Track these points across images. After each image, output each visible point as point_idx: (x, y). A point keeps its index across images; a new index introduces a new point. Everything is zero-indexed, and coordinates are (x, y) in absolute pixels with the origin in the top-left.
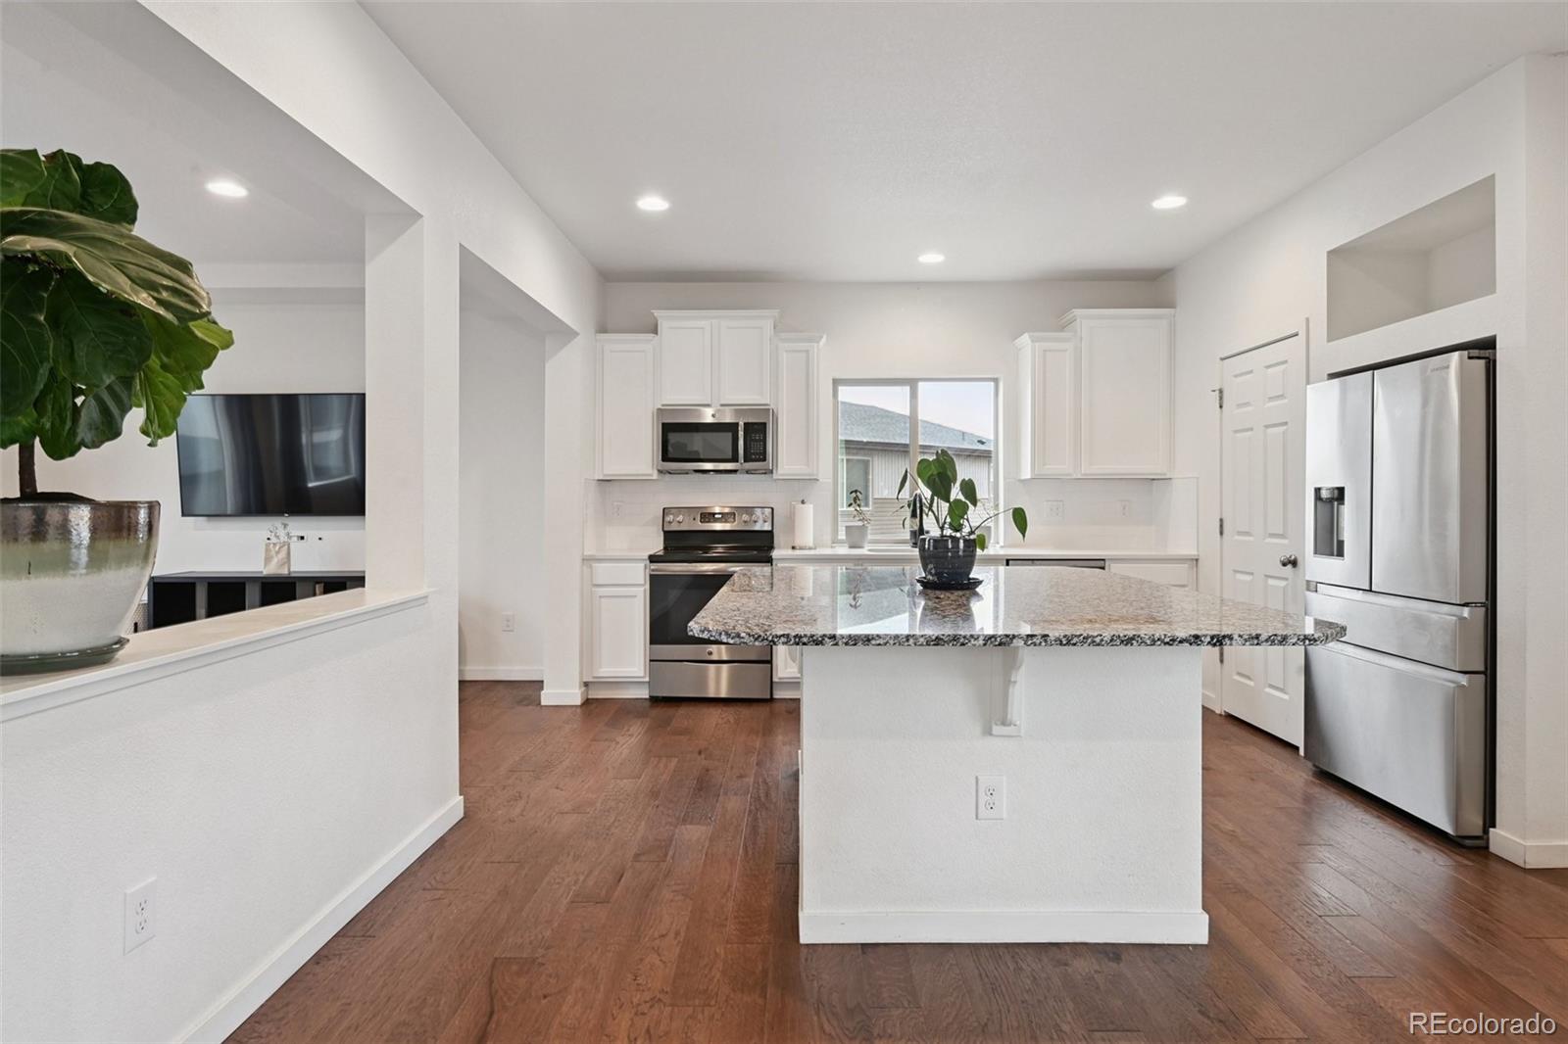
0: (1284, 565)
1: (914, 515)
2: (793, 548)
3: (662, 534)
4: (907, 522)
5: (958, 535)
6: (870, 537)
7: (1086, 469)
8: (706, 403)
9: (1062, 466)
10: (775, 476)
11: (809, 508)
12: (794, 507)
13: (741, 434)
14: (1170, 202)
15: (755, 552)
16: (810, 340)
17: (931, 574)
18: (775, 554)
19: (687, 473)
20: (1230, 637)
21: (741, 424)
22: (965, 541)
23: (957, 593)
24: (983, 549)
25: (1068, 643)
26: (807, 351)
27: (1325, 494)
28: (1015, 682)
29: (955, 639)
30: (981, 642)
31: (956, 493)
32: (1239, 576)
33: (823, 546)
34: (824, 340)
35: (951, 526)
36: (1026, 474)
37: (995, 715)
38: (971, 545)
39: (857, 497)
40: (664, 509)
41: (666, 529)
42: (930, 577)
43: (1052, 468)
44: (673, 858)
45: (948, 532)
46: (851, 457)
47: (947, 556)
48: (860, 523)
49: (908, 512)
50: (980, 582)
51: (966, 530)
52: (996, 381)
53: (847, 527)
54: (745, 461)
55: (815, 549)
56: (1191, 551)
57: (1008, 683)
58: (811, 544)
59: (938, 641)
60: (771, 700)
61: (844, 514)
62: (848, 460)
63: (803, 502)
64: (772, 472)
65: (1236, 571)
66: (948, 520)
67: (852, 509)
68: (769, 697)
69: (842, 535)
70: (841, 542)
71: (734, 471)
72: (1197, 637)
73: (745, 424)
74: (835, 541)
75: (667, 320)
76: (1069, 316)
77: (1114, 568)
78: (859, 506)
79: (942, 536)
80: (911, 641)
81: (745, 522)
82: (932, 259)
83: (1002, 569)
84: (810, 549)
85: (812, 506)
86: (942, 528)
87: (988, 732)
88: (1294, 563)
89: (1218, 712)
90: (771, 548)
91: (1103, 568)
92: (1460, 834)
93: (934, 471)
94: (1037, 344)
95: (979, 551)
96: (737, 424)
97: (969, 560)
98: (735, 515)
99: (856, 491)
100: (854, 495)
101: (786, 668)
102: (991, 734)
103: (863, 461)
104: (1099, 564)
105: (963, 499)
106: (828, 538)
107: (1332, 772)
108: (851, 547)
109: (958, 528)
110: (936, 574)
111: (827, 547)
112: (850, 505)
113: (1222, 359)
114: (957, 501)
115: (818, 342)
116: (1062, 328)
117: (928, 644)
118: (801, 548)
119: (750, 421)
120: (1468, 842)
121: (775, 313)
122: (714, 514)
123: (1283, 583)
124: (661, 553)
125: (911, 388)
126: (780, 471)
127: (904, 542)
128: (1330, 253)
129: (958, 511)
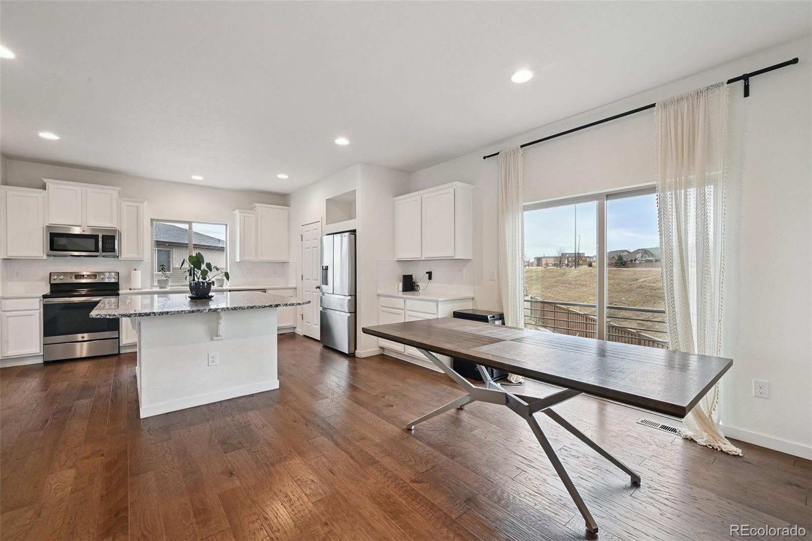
0: (317, 288)
1: (190, 275)
2: (130, 289)
3: (49, 285)
4: (188, 278)
5: (205, 281)
6: (170, 284)
7: (260, 259)
8: (79, 225)
9: (251, 257)
10: (120, 259)
11: (139, 273)
12: (130, 272)
13: (100, 239)
14: (283, 176)
15: (109, 292)
16: (139, 202)
17: (194, 294)
18: (120, 292)
19: (66, 256)
20: (280, 305)
21: (100, 235)
22: (207, 283)
23: (203, 300)
24: (214, 285)
25: (235, 309)
26: (137, 207)
27: (324, 268)
28: (220, 323)
29: (199, 310)
30: (207, 311)
31: (203, 267)
32: (307, 293)
33: (145, 288)
34: (146, 202)
35: (202, 278)
36: (238, 260)
37: (214, 334)
38: (209, 284)
39: (163, 268)
40: (50, 273)
41: (51, 283)
42: (194, 296)
43: (247, 258)
44: (75, 410)
45: (201, 280)
46: (159, 249)
47: (200, 288)
48: (165, 279)
49: (188, 274)
50: (213, 296)
51: (207, 280)
52: (226, 225)
53: (158, 280)
54: (102, 252)
55: (142, 289)
56: (294, 286)
57: (218, 323)
58: (140, 288)
59: (193, 312)
60: (119, 354)
61: (157, 275)
62: (158, 250)
63: (135, 270)
64: (118, 257)
65: (306, 291)
66: (201, 276)
67: (160, 273)
68: (118, 353)
69: (156, 284)
70: (156, 286)
71: (97, 256)
72: (271, 305)
73: (102, 236)
74: (152, 286)
75: (51, 184)
76: (253, 205)
77: (269, 292)
78: (164, 271)
79: (198, 281)
80: (183, 312)
81: (102, 279)
82: (197, 178)
83: (229, 293)
84: (139, 289)
85: (140, 272)
86: (198, 279)
87: (212, 339)
88: (319, 288)
89: (301, 335)
90: (118, 289)
91: (265, 292)
92: (350, 353)
93: (195, 260)
94: (242, 214)
95: (212, 286)
96: (98, 235)
97: (209, 289)
98: (96, 275)
99: (163, 265)
100: (162, 267)
101: (127, 339)
102: (213, 340)
103: (167, 251)
104: (264, 290)
105: (206, 269)
106: (149, 285)
107: (335, 348)
108: (160, 288)
109: (205, 279)
110: (196, 294)
111: (148, 288)
112: (160, 271)
113: (303, 226)
114: (204, 270)
115: (143, 203)
116: (251, 209)
117: (189, 313)
118: (134, 289)
119: (105, 234)
120: (351, 355)
121: (120, 188)
122: (83, 275)
123: (317, 294)
124: (49, 294)
125: (189, 225)
126: (122, 256)
127: (186, 285)
128: (327, 200)
129: (204, 274)
